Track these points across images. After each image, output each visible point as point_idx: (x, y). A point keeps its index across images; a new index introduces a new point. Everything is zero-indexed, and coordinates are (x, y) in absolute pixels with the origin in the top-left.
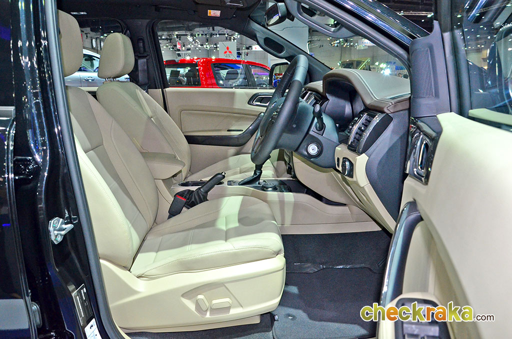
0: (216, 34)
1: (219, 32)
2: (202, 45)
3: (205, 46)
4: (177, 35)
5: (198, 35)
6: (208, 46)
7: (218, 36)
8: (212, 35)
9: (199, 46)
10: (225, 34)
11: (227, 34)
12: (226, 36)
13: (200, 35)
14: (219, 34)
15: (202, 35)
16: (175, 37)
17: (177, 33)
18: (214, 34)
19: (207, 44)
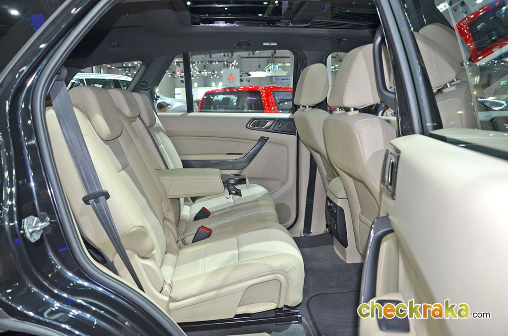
0: (216, 62)
1: (218, 59)
2: (200, 72)
3: (203, 73)
4: (177, 62)
5: (198, 62)
6: (206, 73)
7: (217, 63)
8: (211, 62)
9: (198, 73)
10: (224, 61)
11: (226, 61)
12: (225, 63)
13: (200, 63)
14: (218, 61)
15: (202, 62)
16: (176, 64)
17: (177, 60)
18: (213, 62)
19: (205, 70)
